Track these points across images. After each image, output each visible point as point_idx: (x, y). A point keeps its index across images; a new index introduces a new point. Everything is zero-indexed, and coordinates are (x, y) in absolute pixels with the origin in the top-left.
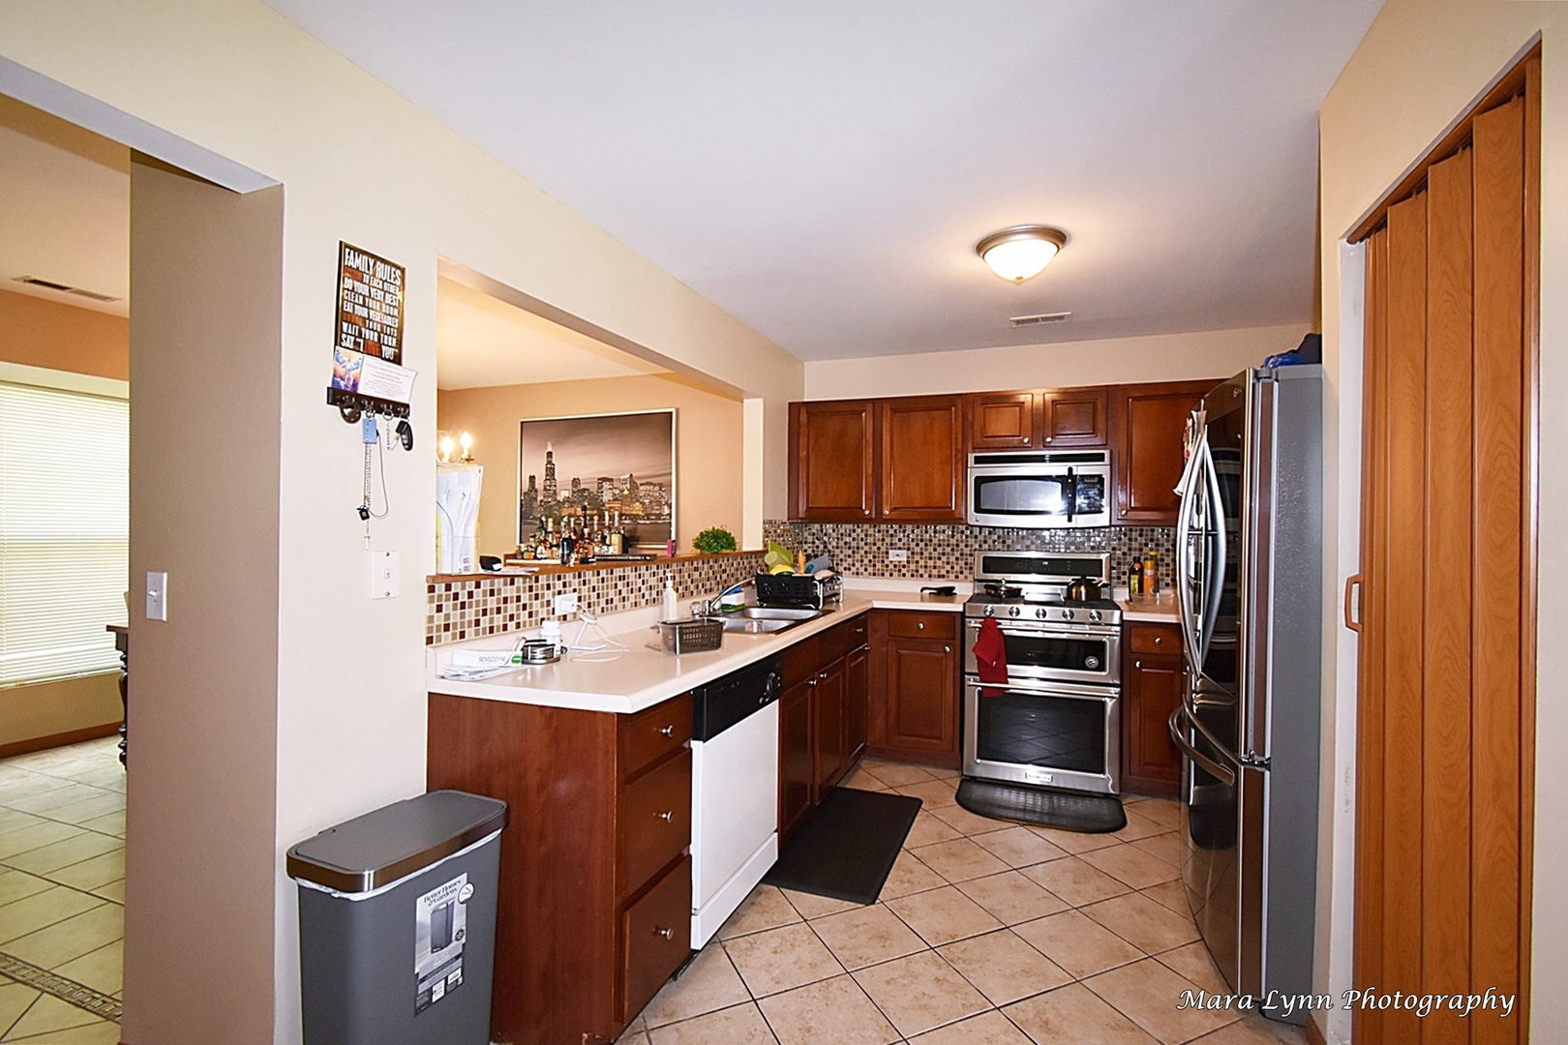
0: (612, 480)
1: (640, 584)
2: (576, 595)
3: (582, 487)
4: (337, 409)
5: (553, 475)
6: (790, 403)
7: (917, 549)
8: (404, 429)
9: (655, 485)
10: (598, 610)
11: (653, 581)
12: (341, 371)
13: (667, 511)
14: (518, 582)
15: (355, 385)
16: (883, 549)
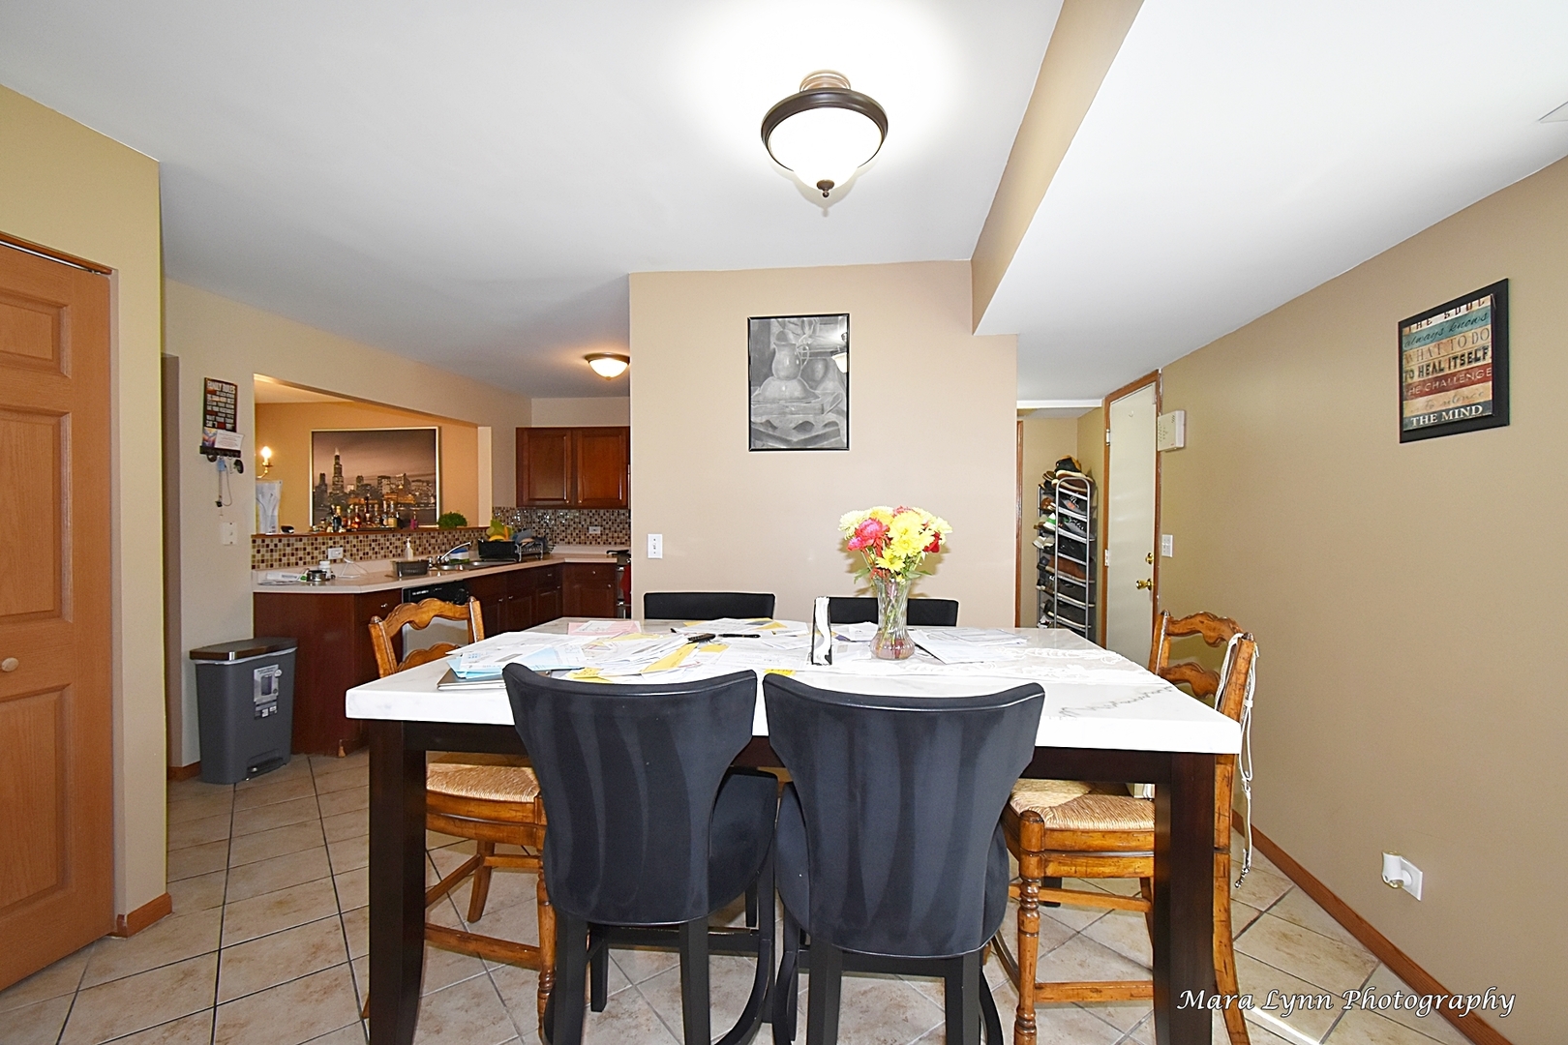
0: (389, 478)
1: (388, 544)
2: (342, 549)
3: (365, 482)
4: (205, 456)
5: (341, 473)
6: (517, 429)
7: (607, 526)
8: (239, 464)
9: (423, 482)
10: (358, 558)
11: (398, 543)
12: (207, 438)
13: (433, 501)
14: (305, 540)
15: (213, 443)
16: (585, 526)
